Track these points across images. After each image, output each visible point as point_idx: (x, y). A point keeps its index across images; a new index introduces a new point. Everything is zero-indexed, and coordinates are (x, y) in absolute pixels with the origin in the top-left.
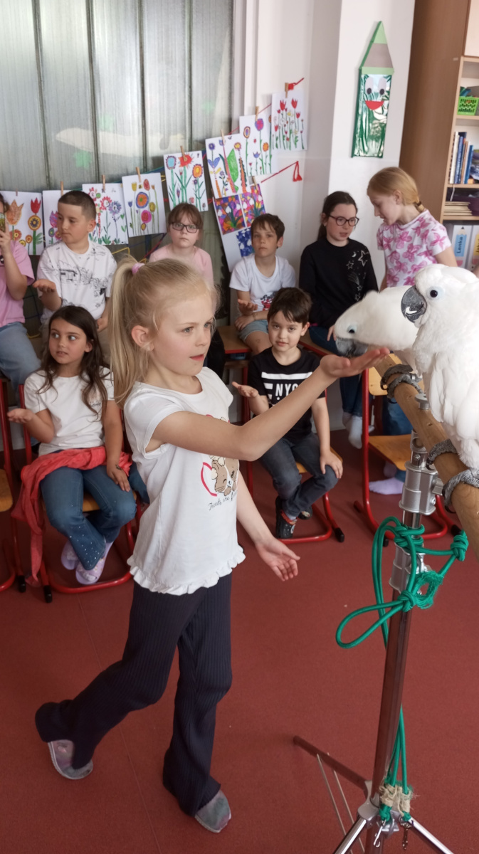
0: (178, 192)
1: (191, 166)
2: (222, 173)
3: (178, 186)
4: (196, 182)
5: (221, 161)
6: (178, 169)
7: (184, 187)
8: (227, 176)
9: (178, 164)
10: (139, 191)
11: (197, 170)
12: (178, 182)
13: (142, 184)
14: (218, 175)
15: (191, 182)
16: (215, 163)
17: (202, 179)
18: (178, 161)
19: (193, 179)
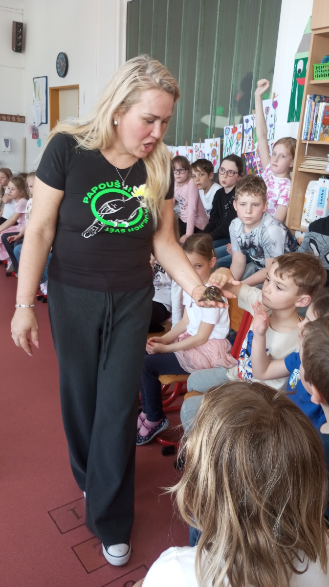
0: (228, 149)
1: (237, 133)
2: (250, 138)
3: (228, 146)
4: (237, 143)
5: (251, 130)
6: (230, 135)
7: (231, 146)
8: (252, 140)
9: (231, 132)
10: (213, 147)
11: (239, 136)
12: (229, 143)
13: (215, 144)
14: (248, 139)
15: (235, 143)
16: (247, 132)
17: (240, 142)
18: (231, 130)
19: (236, 141)
